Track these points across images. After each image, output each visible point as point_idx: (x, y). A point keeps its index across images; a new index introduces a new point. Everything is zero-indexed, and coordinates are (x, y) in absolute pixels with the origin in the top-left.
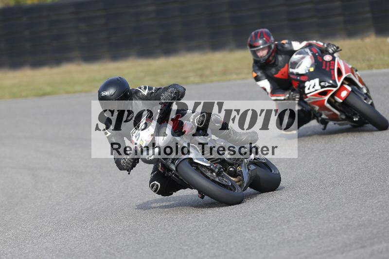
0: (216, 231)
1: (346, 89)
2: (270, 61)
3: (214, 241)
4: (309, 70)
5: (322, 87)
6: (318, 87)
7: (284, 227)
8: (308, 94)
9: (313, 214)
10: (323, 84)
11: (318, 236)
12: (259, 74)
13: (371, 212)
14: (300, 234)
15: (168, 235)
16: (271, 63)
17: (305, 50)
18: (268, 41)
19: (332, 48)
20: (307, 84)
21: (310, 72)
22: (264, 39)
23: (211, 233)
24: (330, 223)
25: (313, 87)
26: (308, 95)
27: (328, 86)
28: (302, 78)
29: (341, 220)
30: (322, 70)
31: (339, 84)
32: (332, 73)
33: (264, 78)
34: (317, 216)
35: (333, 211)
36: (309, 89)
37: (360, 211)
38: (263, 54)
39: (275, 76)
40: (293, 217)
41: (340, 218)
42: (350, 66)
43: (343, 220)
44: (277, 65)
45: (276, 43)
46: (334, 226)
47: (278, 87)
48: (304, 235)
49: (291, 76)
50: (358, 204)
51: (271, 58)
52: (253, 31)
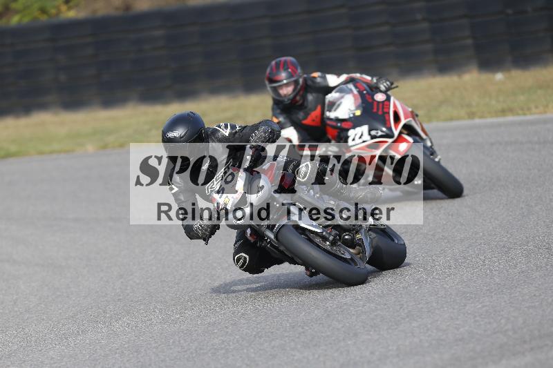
0: (252, 348)
1: (405, 140)
2: (297, 102)
3: (248, 363)
4: (354, 114)
5: (373, 137)
6: (366, 137)
7: (349, 342)
8: (352, 146)
9: (390, 324)
10: (373, 133)
11: (398, 356)
12: (281, 119)
13: (472, 320)
14: (372, 353)
15: (184, 355)
16: (298, 104)
17: (347, 87)
18: (295, 73)
19: (385, 84)
20: (351, 133)
21: (355, 117)
22: (290, 70)
23: (245, 351)
24: (414, 336)
25: (360, 138)
26: (352, 148)
27: (381, 137)
28: (344, 125)
29: (430, 333)
30: (372, 113)
31: (396, 133)
32: (387, 118)
33: (289, 125)
34: (396, 327)
35: (419, 320)
36: (354, 140)
37: (457, 319)
38: (287, 91)
39: (304, 122)
40: (362, 328)
41: (428, 330)
42: (410, 110)
43: (432, 332)
44: (306, 107)
45: (305, 76)
46: (421, 341)
47: (308, 138)
48: (377, 353)
49: (328, 122)
50: (454, 309)
51: (298, 98)
52: (274, 59)
